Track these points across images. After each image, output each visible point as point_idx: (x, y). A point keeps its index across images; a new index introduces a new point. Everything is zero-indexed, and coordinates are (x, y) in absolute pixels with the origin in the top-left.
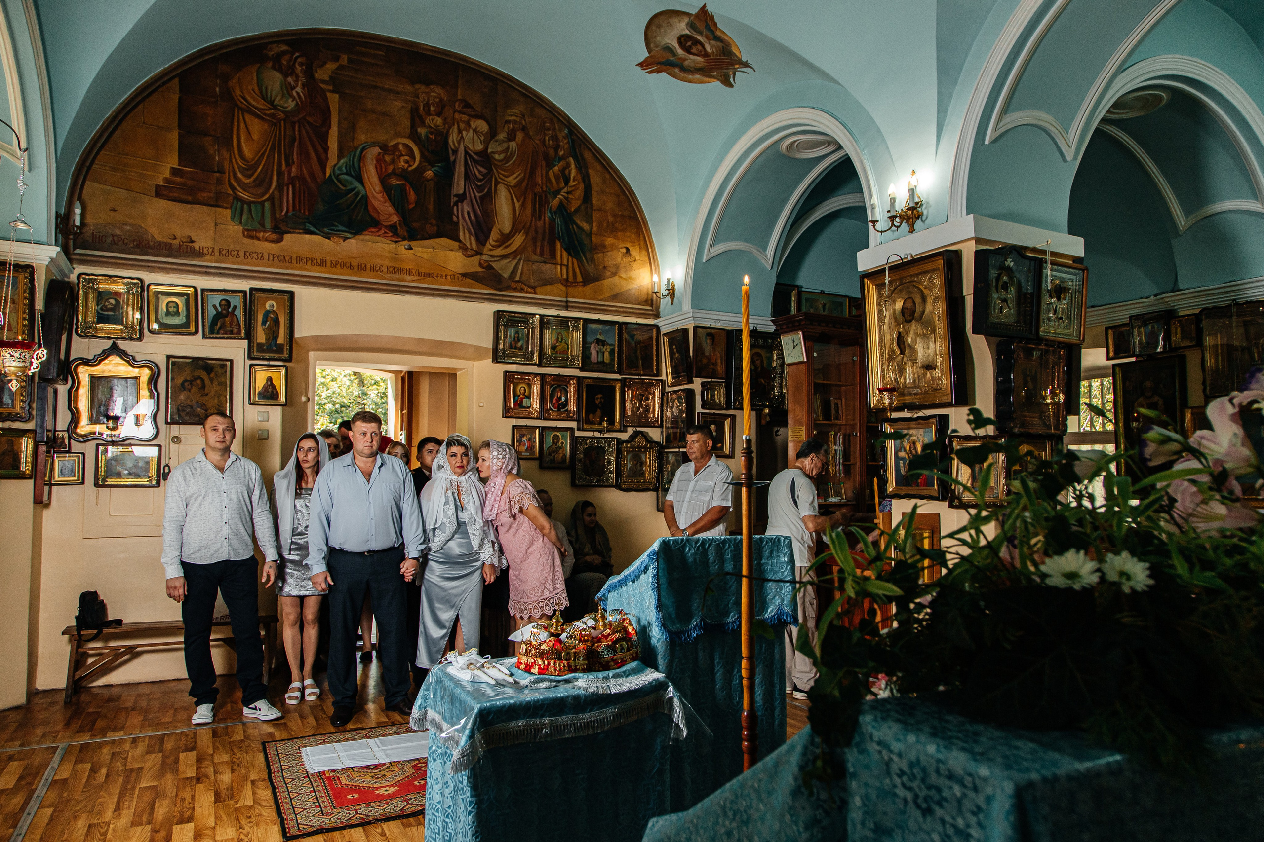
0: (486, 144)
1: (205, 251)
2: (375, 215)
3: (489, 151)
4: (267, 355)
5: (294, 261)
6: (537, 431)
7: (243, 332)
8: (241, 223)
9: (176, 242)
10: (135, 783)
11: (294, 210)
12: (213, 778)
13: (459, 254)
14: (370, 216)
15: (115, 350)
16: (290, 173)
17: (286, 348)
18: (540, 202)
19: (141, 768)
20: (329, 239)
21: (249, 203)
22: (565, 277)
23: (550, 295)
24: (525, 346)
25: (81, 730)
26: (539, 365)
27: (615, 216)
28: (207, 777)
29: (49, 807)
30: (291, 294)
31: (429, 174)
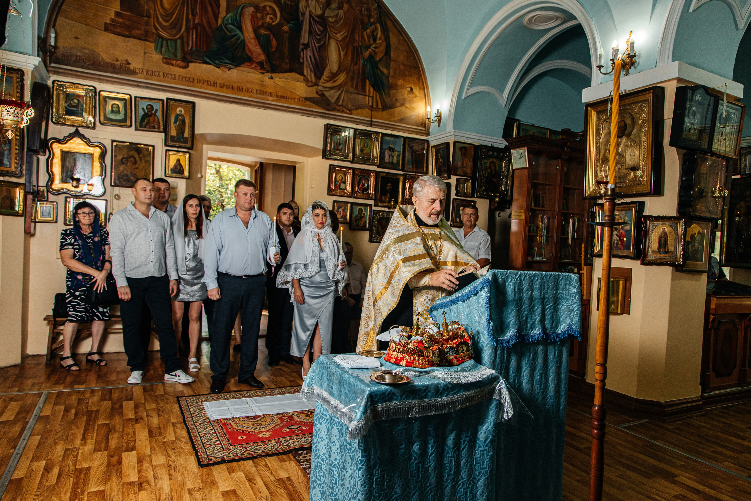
0: (324, 10)
1: (137, 71)
2: (249, 54)
3: (326, 15)
4: (177, 144)
5: (196, 82)
6: (349, 205)
7: (162, 127)
8: (161, 53)
9: (118, 63)
10: (94, 421)
11: (196, 46)
12: (146, 420)
13: (303, 84)
14: (246, 54)
15: (77, 134)
16: (194, 22)
17: (190, 140)
18: (357, 52)
19: (98, 411)
20: (219, 68)
21: (167, 40)
22: (371, 104)
23: (362, 116)
24: (343, 149)
25: (57, 383)
26: (352, 162)
27: (405, 65)
28: (142, 419)
29: (38, 435)
30: (193, 104)
31: (286, 28)
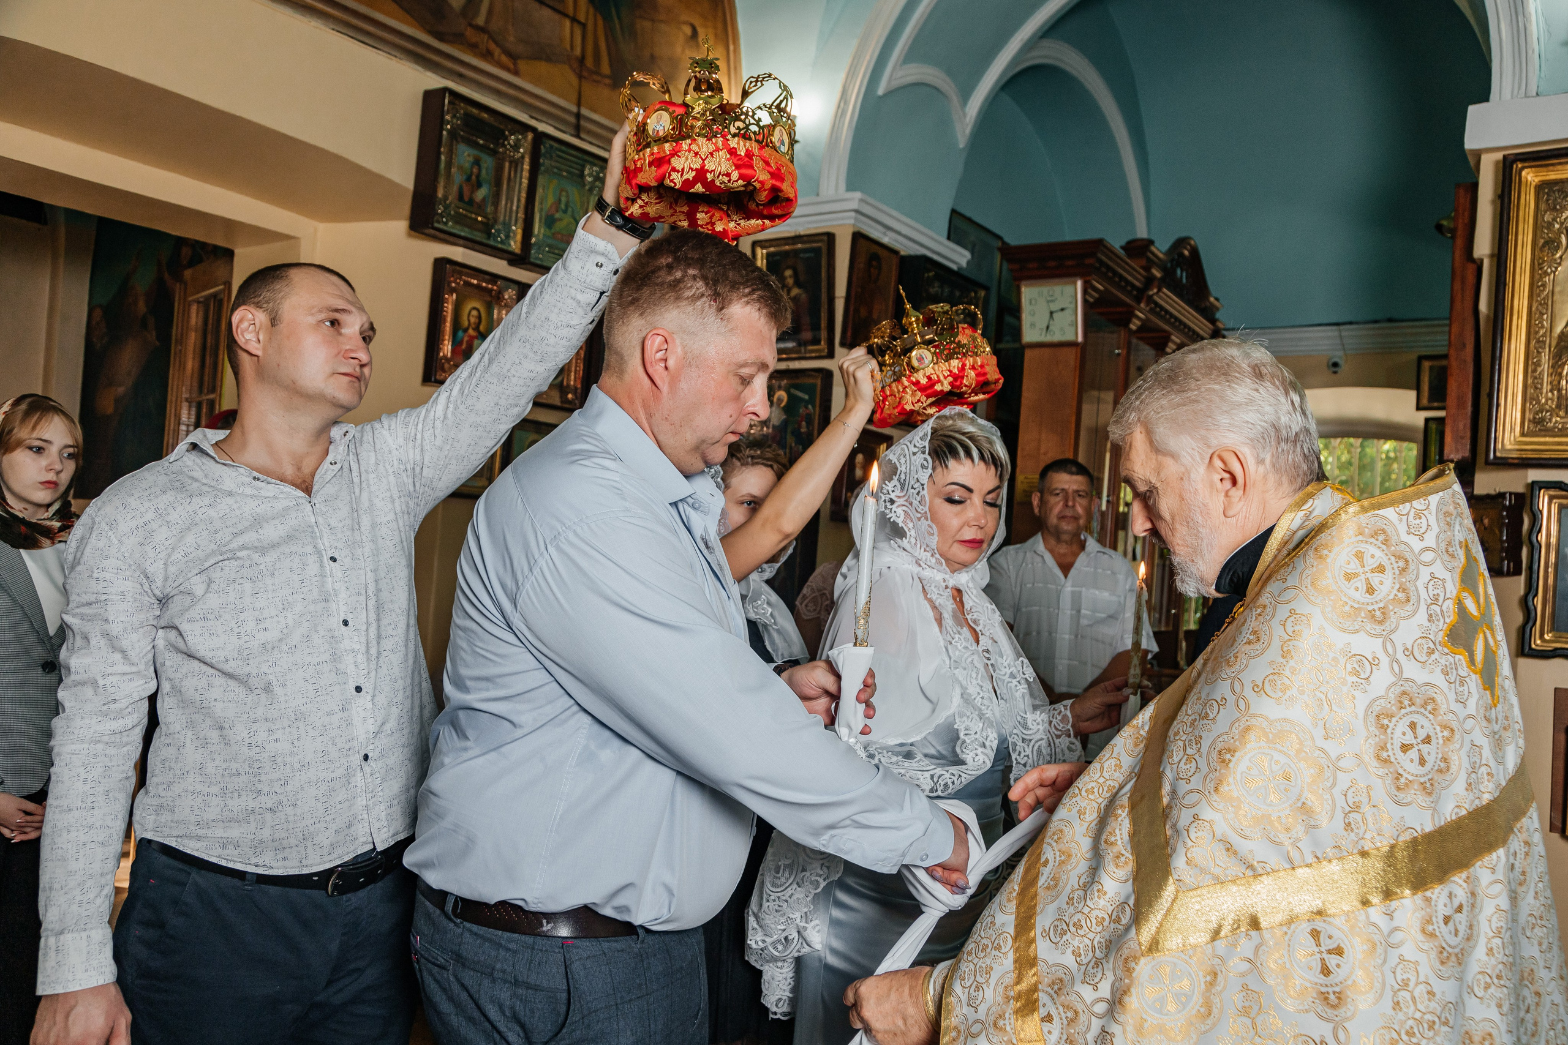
22: (578, 52)
23: (546, 88)
24: (490, 201)
26: (516, 260)
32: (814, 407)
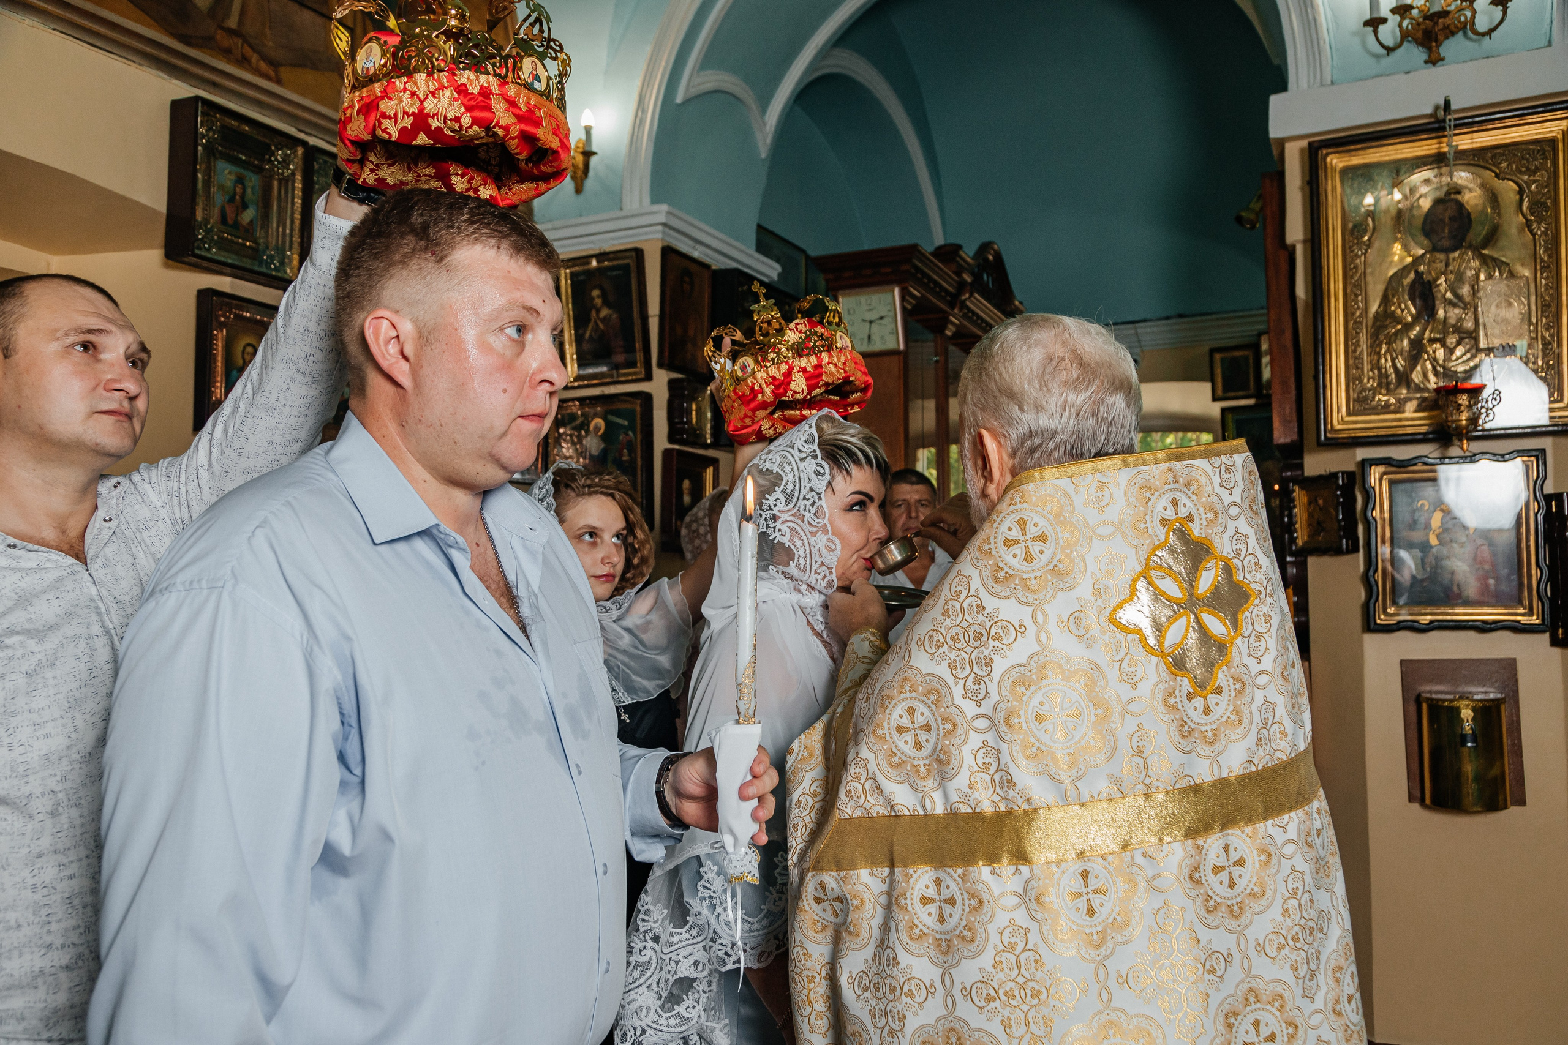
24: (258, 224)
32: (635, 433)
